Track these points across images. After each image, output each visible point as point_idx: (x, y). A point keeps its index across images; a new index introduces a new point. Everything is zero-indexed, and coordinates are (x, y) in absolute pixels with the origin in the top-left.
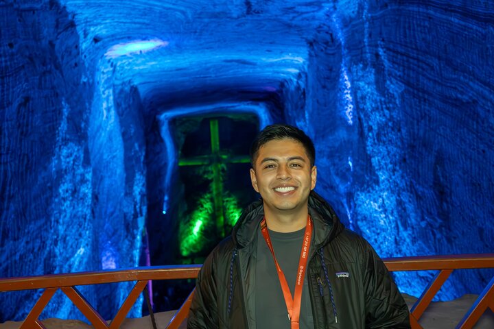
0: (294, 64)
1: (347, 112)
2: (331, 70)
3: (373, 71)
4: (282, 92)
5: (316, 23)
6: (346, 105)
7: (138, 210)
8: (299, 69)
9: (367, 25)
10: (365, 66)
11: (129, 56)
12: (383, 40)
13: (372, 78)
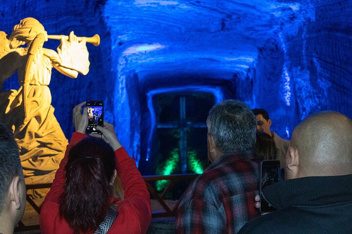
0: (246, 62)
1: (286, 97)
2: (275, 68)
3: (309, 72)
4: (234, 80)
5: (266, 37)
6: (286, 92)
7: (135, 157)
8: (249, 65)
9: (305, 42)
10: (302, 68)
11: (137, 54)
12: (317, 53)
13: (307, 76)
